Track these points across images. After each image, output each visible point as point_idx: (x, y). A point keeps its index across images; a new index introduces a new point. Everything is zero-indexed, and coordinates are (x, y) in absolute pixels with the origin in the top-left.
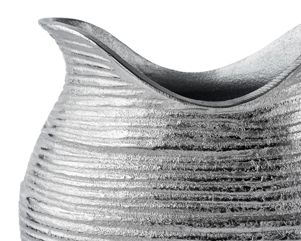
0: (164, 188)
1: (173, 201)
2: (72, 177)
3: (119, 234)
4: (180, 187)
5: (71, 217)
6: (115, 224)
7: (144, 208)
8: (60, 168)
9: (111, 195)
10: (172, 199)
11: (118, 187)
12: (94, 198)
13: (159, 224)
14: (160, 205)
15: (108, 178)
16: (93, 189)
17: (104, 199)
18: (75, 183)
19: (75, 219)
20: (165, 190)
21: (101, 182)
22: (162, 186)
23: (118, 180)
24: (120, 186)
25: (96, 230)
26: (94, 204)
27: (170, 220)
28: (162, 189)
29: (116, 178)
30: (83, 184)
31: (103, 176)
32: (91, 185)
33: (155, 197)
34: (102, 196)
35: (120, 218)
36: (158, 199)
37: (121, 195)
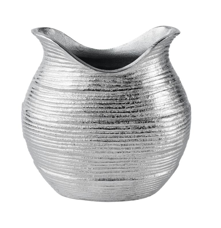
0: (88, 107)
1: (92, 113)
2: (48, 102)
3: (69, 127)
4: (95, 107)
5: (47, 120)
6: (67, 123)
7: (79, 116)
8: (42, 98)
9: (65, 110)
10: (91, 112)
11: (68, 107)
12: (58, 112)
13: (86, 123)
14: (87, 115)
16: (57, 107)
18: (49, 105)
20: (88, 108)
21: (61, 105)
23: (68, 104)
25: (58, 125)
26: (58, 114)
27: (91, 121)
28: (87, 108)
29: (67, 103)
30: (53, 105)
31: (61, 102)
32: (56, 106)
33: (84, 111)
34: (61, 110)
35: (69, 120)
37: (70, 110)
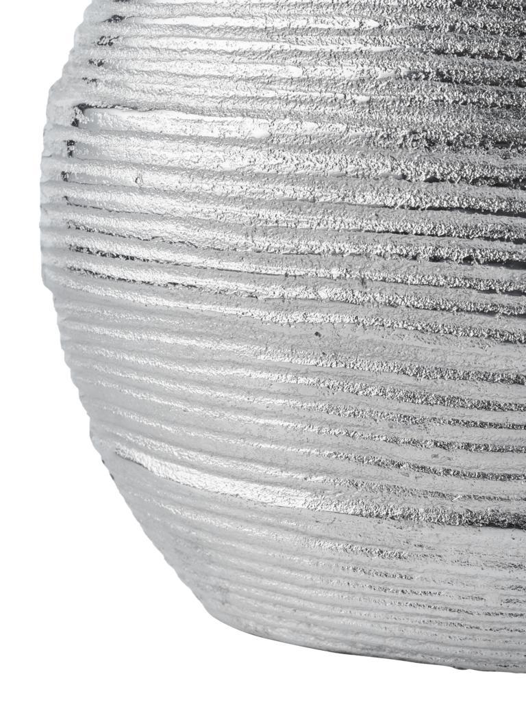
0: (466, 52)
1: (489, 89)
2: (212, 29)
3: (337, 169)
4: (509, 53)
5: (205, 133)
6: (328, 145)
7: (408, 104)
8: (177, 12)
9: (322, 70)
10: (485, 81)
11: (340, 50)
12: (270, 81)
13: (449, 143)
14: (451, 94)
15: (313, 26)
16: (270, 55)
17: (300, 80)
18: (220, 45)
19: (216, 134)
20: (467, 58)
21: (293, 37)
22: (460, 48)
23: (340, 32)
24: (347, 45)
25: (273, 162)
26: (271, 94)
27: (478, 134)
28: (460, 54)
29: (338, 26)
30: (245, 46)
31: (300, 23)
32: (265, 46)
33: (439, 74)
34: (296, 72)
35: (343, 128)
36: (449, 80)
37: (348, 71)
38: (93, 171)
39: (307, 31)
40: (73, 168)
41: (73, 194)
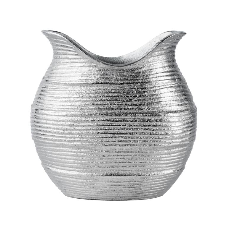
0: (96, 100)
2: (57, 97)
3: (77, 120)
4: (103, 100)
6: (75, 116)
7: (87, 109)
9: (74, 104)
10: (99, 104)
11: (76, 100)
12: (66, 106)
13: (94, 115)
14: (95, 107)
17: (71, 105)
18: (58, 100)
19: (58, 115)
21: (69, 98)
22: (95, 99)
23: (76, 97)
24: (78, 99)
25: (67, 119)
26: (66, 108)
27: (98, 113)
28: (95, 100)
30: (61, 100)
31: (70, 96)
32: (65, 100)
34: (70, 104)
35: (77, 113)
36: (94, 104)
37: (78, 103)
38: (39, 121)
39: (71, 97)
40: (36, 120)
41: (36, 124)
